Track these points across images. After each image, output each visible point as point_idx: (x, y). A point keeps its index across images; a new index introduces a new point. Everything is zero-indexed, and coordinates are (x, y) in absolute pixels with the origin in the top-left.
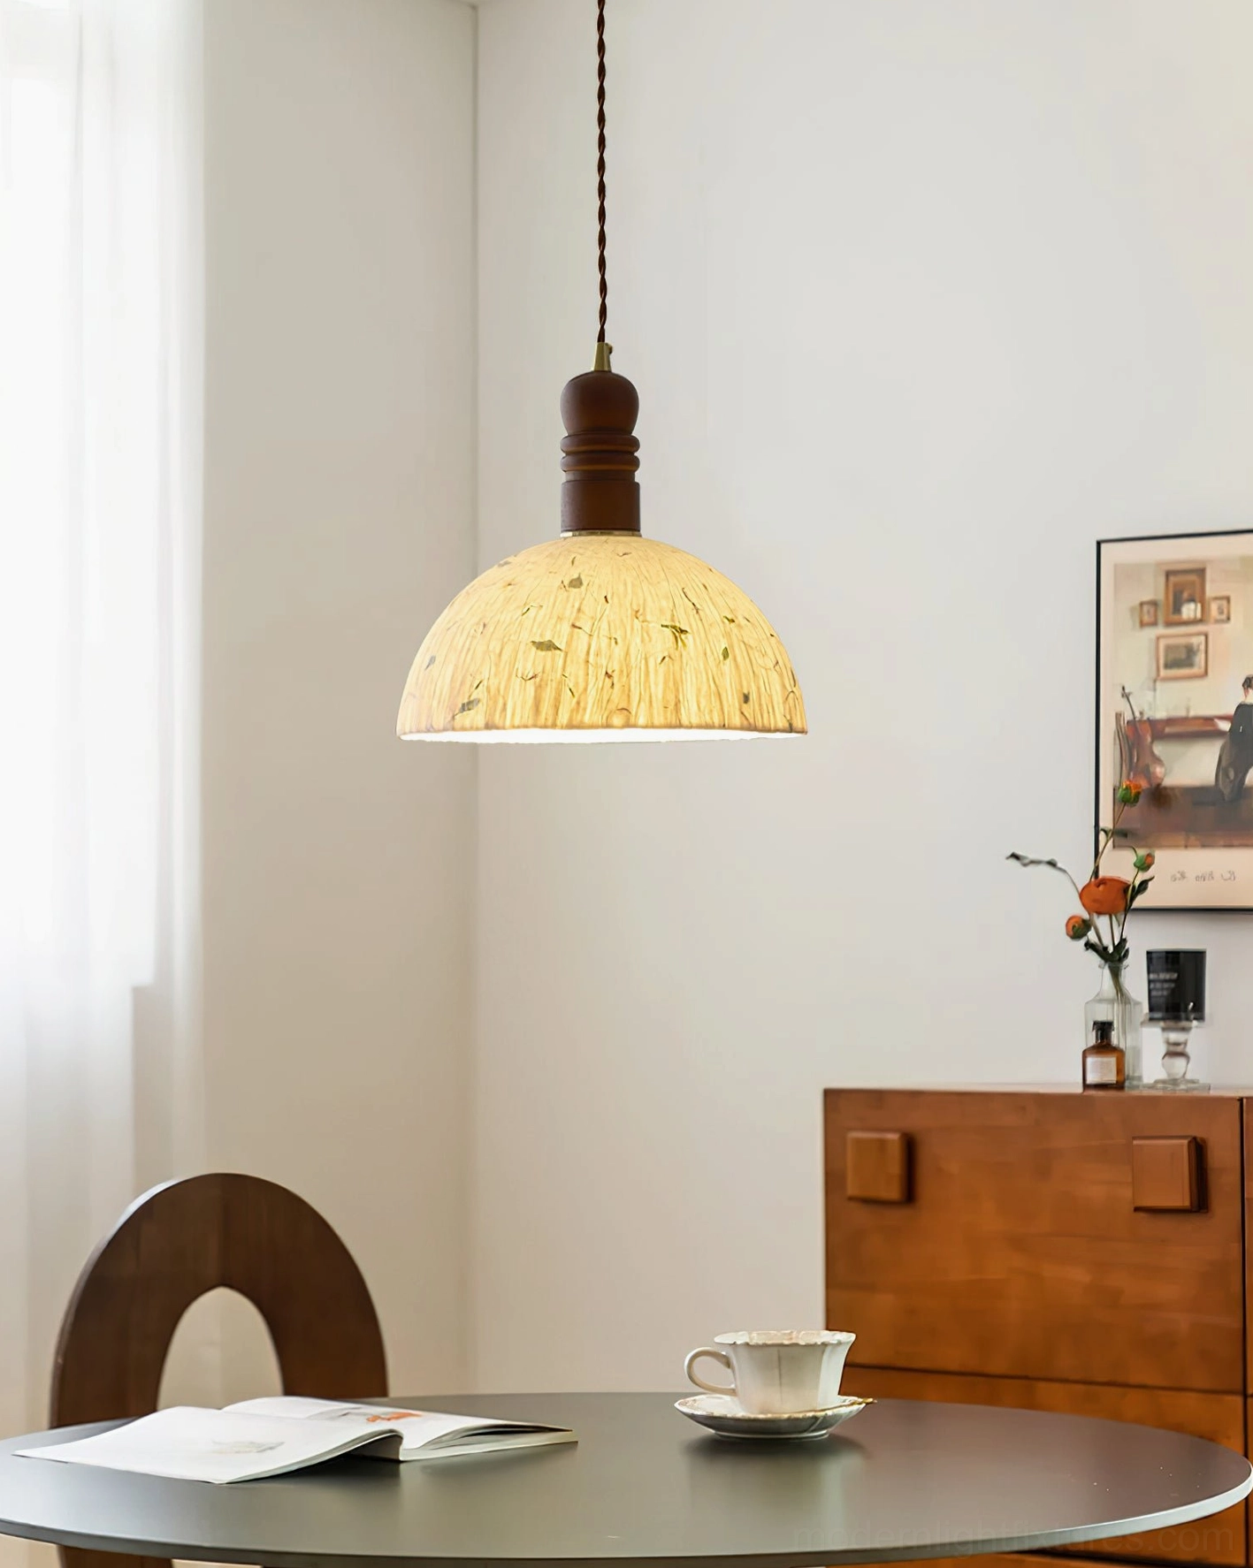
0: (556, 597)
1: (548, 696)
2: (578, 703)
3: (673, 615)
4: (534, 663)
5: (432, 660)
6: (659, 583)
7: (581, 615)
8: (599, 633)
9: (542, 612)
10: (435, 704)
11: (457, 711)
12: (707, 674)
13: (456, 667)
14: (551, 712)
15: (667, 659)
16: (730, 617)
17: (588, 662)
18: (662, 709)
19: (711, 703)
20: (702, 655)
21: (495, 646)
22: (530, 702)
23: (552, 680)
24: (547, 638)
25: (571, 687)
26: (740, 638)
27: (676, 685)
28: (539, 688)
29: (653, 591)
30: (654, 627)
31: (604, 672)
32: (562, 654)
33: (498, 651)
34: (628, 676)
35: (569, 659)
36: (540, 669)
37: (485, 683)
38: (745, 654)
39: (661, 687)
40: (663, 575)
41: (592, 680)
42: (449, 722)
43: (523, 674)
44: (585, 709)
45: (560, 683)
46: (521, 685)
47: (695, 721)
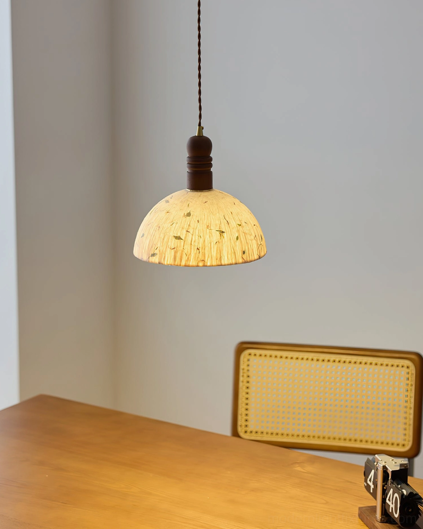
0: (182, 220)
1: (178, 255)
2: (188, 258)
3: (220, 226)
4: (174, 243)
5: (143, 235)
6: (216, 214)
7: (190, 227)
8: (195, 234)
9: (177, 225)
10: (144, 251)
11: (150, 256)
12: (231, 246)
13: (150, 240)
14: (179, 260)
15: (217, 243)
16: (239, 224)
17: (191, 244)
18: (215, 260)
19: (232, 256)
20: (229, 240)
21: (162, 236)
22: (173, 257)
23: (180, 250)
24: (179, 235)
25: (186, 252)
26: (243, 231)
27: (220, 252)
28: (176, 253)
29: (214, 218)
30: (214, 231)
31: (197, 248)
32: (183, 241)
33: (163, 238)
34: (204, 249)
35: (185, 243)
36: (176, 246)
37: (158, 248)
38: (244, 237)
39: (215, 252)
40: (217, 210)
41: (192, 250)
42: (148, 259)
43: (171, 247)
44: (190, 260)
45: (182, 251)
46: (170, 251)
47: (226, 263)
